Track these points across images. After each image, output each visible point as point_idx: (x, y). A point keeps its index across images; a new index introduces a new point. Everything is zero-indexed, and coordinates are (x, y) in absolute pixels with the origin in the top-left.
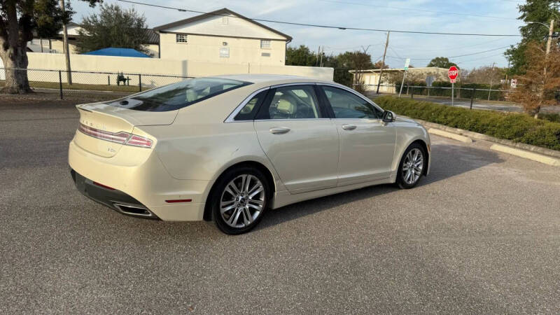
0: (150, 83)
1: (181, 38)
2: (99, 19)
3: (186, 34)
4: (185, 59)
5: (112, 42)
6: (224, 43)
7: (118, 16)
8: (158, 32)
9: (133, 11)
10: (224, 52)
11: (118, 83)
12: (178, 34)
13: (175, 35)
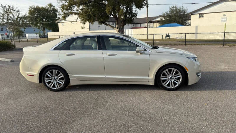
0: (180, 37)
1: (201, 16)
2: (168, 12)
3: (204, 14)
4: (197, 25)
5: (172, 21)
6: (224, 15)
7: (176, 10)
8: (191, 15)
9: (182, 7)
10: (223, 19)
11: (166, 38)
12: (199, 14)
13: (198, 15)
